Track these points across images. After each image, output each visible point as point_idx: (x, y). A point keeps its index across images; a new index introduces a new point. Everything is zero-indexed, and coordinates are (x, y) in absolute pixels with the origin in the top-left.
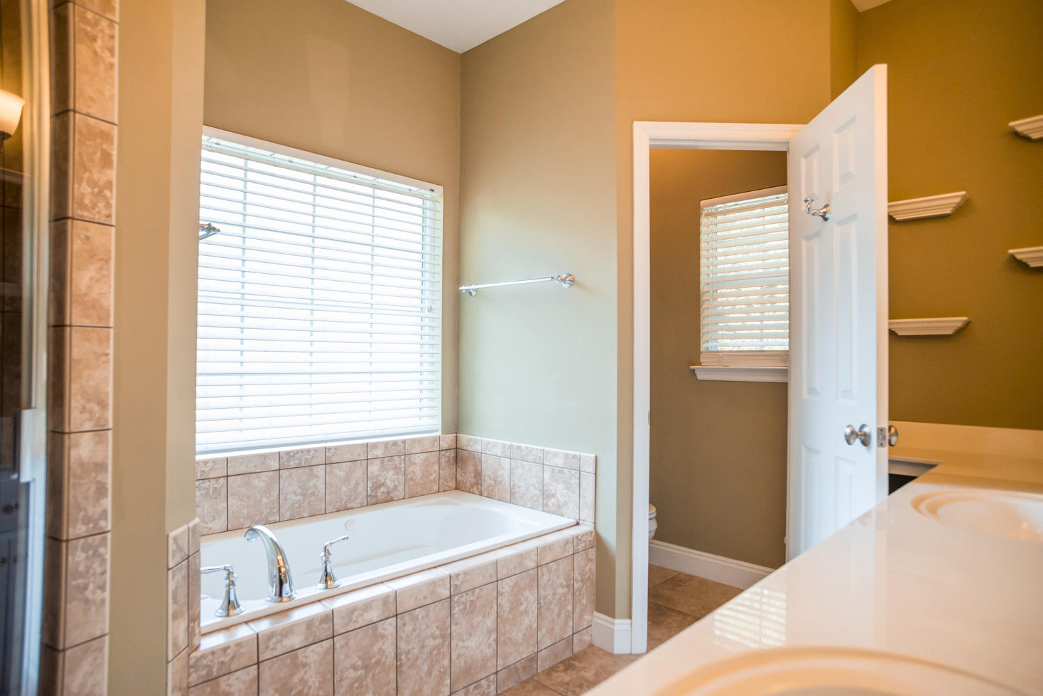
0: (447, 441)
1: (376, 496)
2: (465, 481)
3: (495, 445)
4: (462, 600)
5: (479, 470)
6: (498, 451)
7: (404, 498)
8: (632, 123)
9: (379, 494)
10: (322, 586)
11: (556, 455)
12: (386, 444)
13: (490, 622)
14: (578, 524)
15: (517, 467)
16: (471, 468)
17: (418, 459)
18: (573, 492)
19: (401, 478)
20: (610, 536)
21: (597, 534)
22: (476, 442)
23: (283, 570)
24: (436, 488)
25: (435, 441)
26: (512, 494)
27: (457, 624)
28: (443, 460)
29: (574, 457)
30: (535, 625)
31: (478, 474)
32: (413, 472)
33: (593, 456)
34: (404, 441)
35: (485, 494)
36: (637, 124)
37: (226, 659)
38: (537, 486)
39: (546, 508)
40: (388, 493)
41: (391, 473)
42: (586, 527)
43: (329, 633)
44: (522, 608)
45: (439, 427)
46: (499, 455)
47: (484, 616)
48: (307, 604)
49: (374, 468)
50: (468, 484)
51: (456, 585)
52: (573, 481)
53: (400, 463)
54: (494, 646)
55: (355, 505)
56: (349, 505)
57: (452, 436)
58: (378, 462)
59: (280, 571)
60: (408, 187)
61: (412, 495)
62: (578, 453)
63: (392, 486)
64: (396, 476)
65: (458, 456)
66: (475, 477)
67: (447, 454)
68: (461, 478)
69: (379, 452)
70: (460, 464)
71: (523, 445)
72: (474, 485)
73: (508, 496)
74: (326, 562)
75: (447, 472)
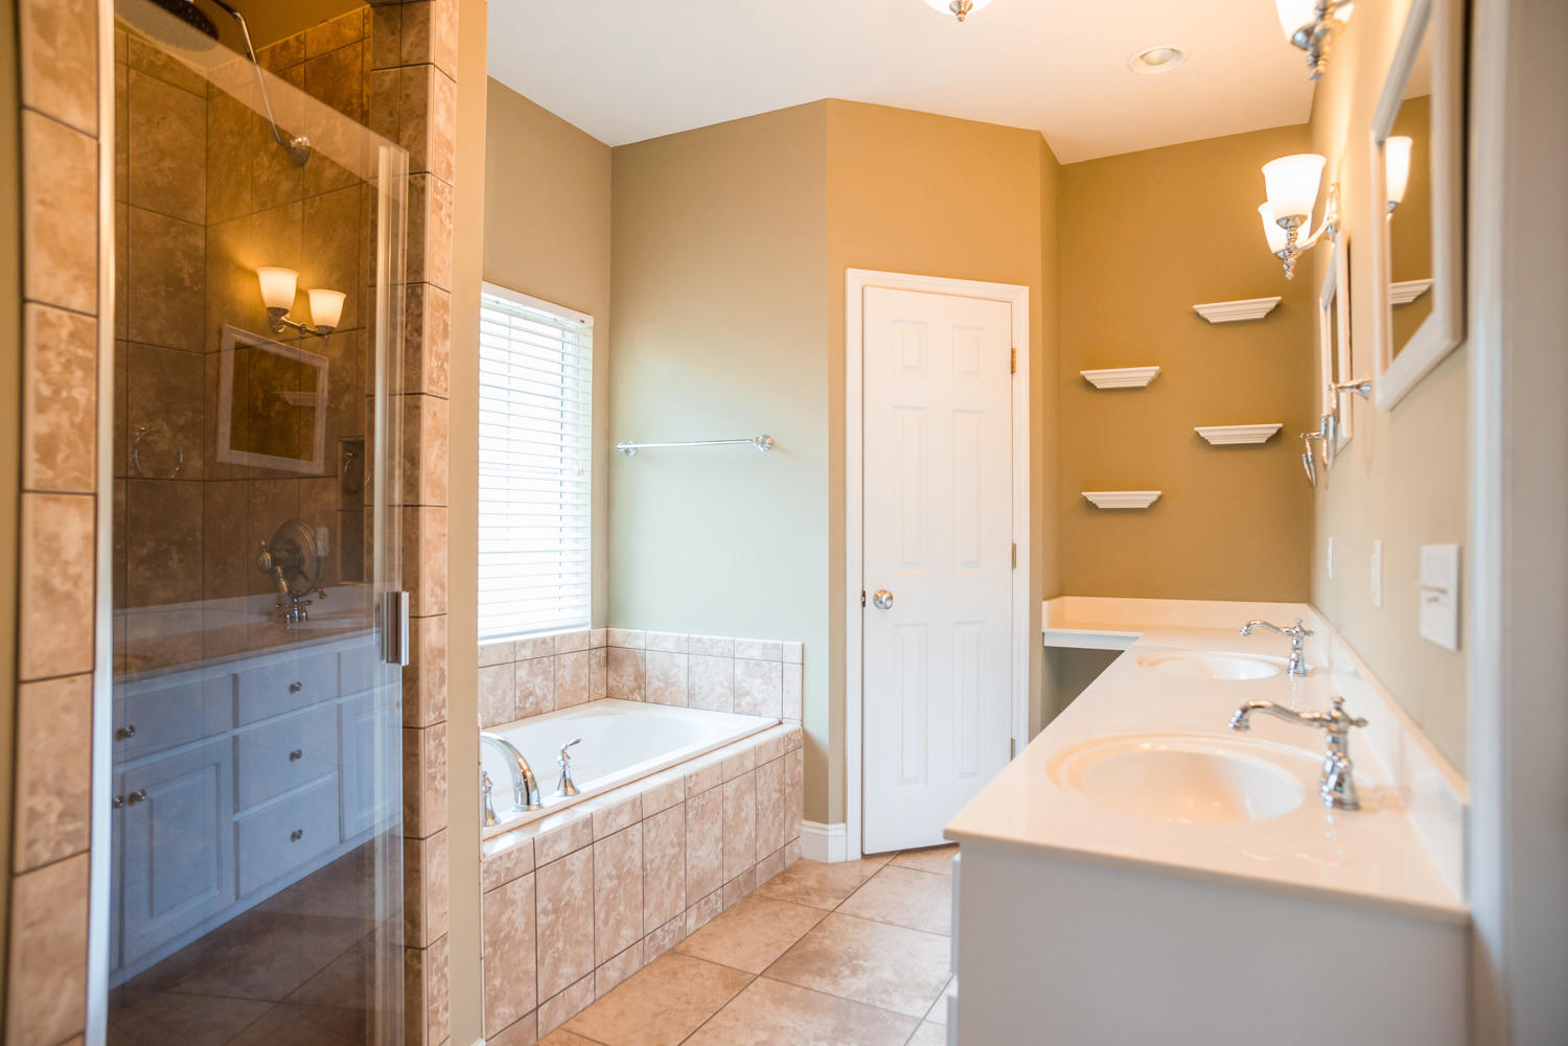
0: (598, 638)
1: (524, 708)
2: (620, 686)
3: (666, 639)
4: (695, 804)
5: (643, 670)
6: (670, 646)
7: (554, 710)
8: (845, 269)
9: (527, 705)
10: (560, 792)
11: (751, 646)
12: (535, 642)
13: (717, 831)
14: (780, 723)
15: (698, 663)
16: (629, 670)
17: (568, 660)
18: (774, 687)
19: (551, 684)
20: (820, 731)
21: (804, 731)
22: (637, 637)
23: (528, 774)
24: (586, 696)
25: (585, 637)
26: (690, 696)
27: (690, 831)
28: (593, 662)
29: (775, 646)
30: (753, 834)
31: (641, 677)
32: (562, 676)
33: (800, 644)
34: (553, 639)
35: (652, 700)
36: (851, 272)
37: (510, 865)
38: (726, 683)
39: (737, 709)
40: (537, 703)
41: (540, 679)
42: (792, 726)
43: (588, 840)
44: (744, 814)
45: (589, 620)
46: (670, 650)
47: (712, 823)
48: (554, 813)
49: (522, 673)
50: (626, 689)
51: (690, 788)
52: (774, 675)
53: (550, 667)
54: (720, 856)
55: (503, 720)
56: (498, 720)
57: (602, 631)
58: (526, 664)
59: (525, 777)
60: (552, 316)
61: (564, 706)
62: (780, 642)
63: (541, 695)
64: (545, 683)
65: (610, 656)
66: (635, 679)
67: (598, 653)
68: (614, 683)
69: (527, 653)
70: (612, 666)
71: (706, 637)
72: (634, 690)
73: (685, 699)
74: (564, 767)
75: (598, 676)
